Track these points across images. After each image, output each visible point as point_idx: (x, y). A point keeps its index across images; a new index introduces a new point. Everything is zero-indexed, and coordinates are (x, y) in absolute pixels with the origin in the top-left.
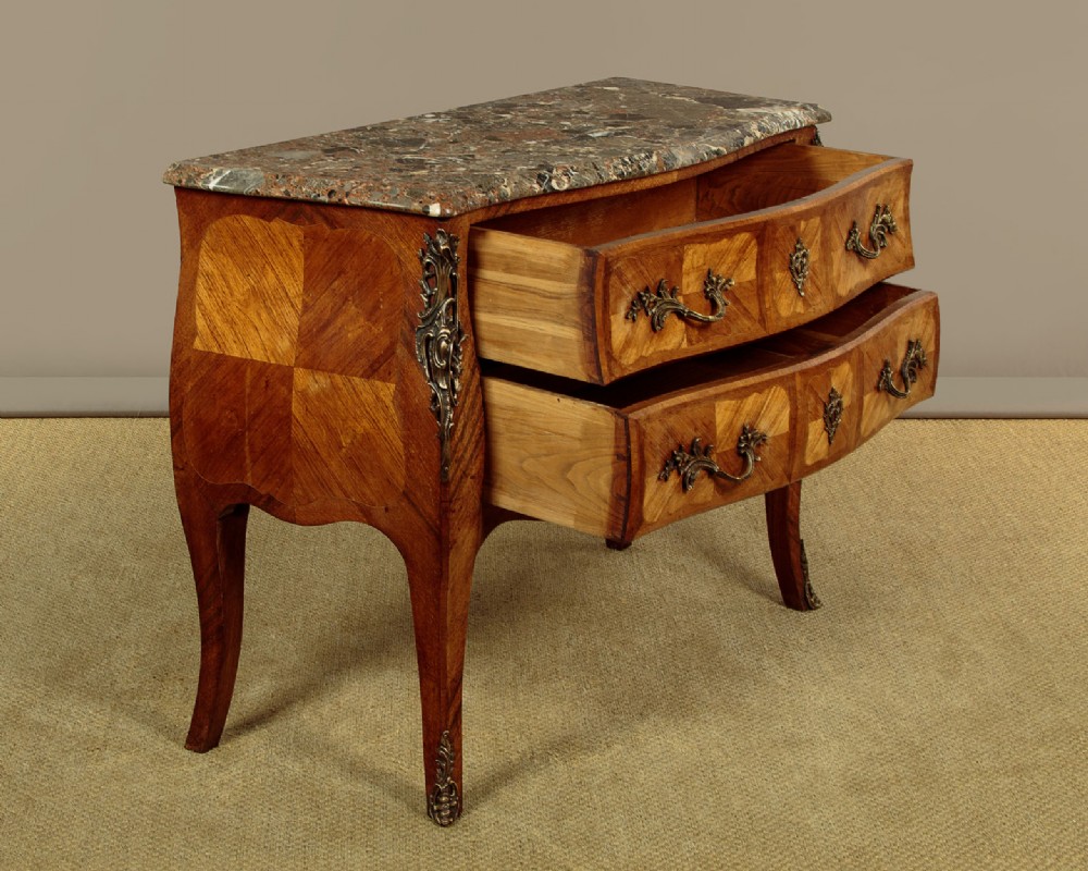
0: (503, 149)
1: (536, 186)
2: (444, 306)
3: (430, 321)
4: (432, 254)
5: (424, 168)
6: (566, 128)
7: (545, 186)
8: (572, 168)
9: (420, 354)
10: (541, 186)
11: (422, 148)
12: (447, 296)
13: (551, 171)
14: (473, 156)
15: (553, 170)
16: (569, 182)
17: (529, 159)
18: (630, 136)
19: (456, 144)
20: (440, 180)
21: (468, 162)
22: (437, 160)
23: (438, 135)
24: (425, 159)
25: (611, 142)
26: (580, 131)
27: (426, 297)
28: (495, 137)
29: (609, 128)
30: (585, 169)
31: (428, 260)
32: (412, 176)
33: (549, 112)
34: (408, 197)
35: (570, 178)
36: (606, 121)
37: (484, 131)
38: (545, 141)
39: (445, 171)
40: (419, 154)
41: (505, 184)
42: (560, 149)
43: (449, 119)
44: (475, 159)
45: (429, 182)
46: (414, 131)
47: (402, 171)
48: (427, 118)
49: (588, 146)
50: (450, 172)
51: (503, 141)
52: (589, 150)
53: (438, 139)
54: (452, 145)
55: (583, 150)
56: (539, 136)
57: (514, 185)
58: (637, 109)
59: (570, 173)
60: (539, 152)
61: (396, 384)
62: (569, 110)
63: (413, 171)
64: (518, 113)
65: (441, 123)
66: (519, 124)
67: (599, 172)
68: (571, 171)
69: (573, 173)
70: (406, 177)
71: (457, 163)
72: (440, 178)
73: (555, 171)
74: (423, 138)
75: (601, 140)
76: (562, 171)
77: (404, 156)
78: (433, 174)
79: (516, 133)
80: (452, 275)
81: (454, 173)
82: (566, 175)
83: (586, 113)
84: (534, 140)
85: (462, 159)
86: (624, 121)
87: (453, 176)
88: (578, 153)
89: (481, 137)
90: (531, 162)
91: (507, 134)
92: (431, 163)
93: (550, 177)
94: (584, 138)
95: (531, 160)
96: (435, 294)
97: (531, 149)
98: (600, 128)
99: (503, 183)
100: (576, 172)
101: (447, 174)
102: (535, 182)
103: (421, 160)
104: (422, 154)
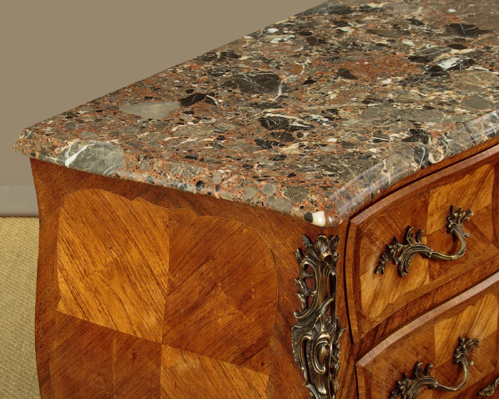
0: (363, 96)
1: (414, 165)
2: (324, 309)
3: (308, 323)
4: (311, 257)
5: (291, 139)
6: (412, 54)
7: (422, 163)
8: (446, 134)
9: (297, 353)
10: (418, 162)
11: (280, 94)
12: (326, 298)
13: (425, 142)
14: (335, 111)
15: (428, 140)
16: (445, 152)
17: (395, 117)
18: (480, 68)
19: (314, 86)
20: (316, 165)
21: (335, 125)
22: (301, 120)
23: (290, 67)
24: (289, 119)
25: (467, 80)
26: (427, 57)
27: (304, 297)
28: (348, 71)
29: (454, 51)
30: (458, 134)
31: (306, 263)
32: (283, 157)
33: (385, 21)
34: (286, 197)
35: (445, 148)
36: (446, 38)
37: (333, 60)
38: (400, 78)
39: (316, 145)
40: (281, 107)
41: (385, 168)
42: (420, 95)
43: (293, 36)
44: (340, 119)
45: (305, 172)
46: (264, 59)
47: (271, 147)
48: (271, 34)
49: (447, 89)
50: (321, 147)
51: (357, 79)
52: (451, 98)
53: (291, 76)
54: (309, 89)
55: (445, 96)
56: (391, 69)
57: (393, 167)
58: (466, 15)
59: (444, 141)
60: (401, 102)
61: (270, 376)
62: (402, 17)
63: (282, 146)
64: (356, 24)
65: (288, 44)
66: (363, 46)
67: (471, 135)
68: (445, 138)
69: (448, 141)
70: (277, 160)
71: (324, 128)
72: (315, 161)
73: (430, 140)
74: (276, 73)
75: (455, 77)
76: (436, 139)
77: (265, 113)
78: (305, 152)
79: (366, 63)
80: (331, 275)
81: (326, 149)
82: (441, 144)
83: (420, 23)
84: (389, 77)
85: (326, 117)
86: (462, 37)
87: (328, 158)
88: (442, 104)
89: (333, 71)
90: (399, 123)
91: (357, 65)
92: (297, 126)
93: (426, 150)
94: (436, 71)
95: (399, 120)
96: (314, 296)
97: (391, 96)
98: (445, 52)
99: (383, 168)
100: (451, 138)
101: (319, 152)
102: (413, 160)
103: (286, 121)
104: (283, 107)
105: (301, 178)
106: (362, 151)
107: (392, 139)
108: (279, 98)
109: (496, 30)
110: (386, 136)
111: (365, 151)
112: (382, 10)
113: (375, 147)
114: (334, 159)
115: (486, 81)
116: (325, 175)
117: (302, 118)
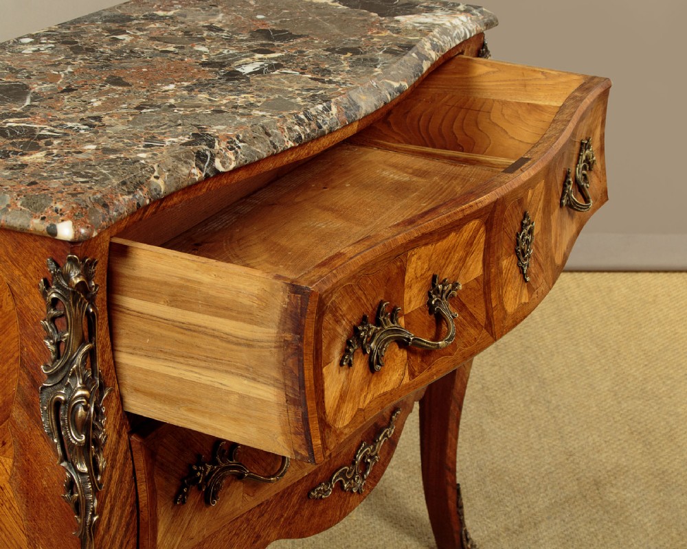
0: (136, 103)
1: (195, 171)
2: (80, 357)
3: (59, 378)
4: (59, 286)
5: (37, 148)
6: (204, 59)
7: (207, 170)
8: (238, 138)
9: (47, 422)
10: (201, 169)
11: (28, 102)
12: (82, 342)
13: (211, 146)
14: (98, 118)
15: (214, 143)
16: (236, 158)
17: (175, 122)
18: (289, 71)
19: (72, 94)
20: (65, 173)
21: (96, 132)
22: (52, 128)
23: (45, 76)
24: (36, 128)
25: (271, 84)
26: (224, 62)
27: (53, 344)
28: (120, 79)
29: (258, 56)
30: (254, 138)
31: (54, 296)
32: (24, 166)
33: (174, 28)
34: (23, 208)
35: (237, 152)
36: (249, 44)
37: (102, 68)
38: (186, 84)
39: (69, 152)
40: (26, 116)
41: (156, 174)
42: (210, 100)
43: (53, 45)
44: (104, 125)
45: (51, 179)
46: (11, 69)
47: (9, 157)
48: (23, 44)
49: (245, 93)
50: (75, 155)
51: (131, 86)
52: (248, 101)
53: (45, 85)
54: (66, 97)
55: (241, 100)
56: (176, 75)
57: (167, 174)
58: (278, 21)
59: (236, 145)
60: (184, 107)
61: (14, 458)
62: (197, 24)
63: (23, 155)
64: (137, 31)
65: (44, 54)
66: (143, 53)
67: (271, 138)
68: (237, 142)
69: (240, 145)
70: (15, 169)
71: (81, 135)
72: (65, 169)
73: (216, 144)
74: (25, 83)
75: (257, 81)
76: (225, 143)
77: (6, 123)
78: (53, 160)
79: (144, 70)
80: (88, 311)
81: (81, 156)
82: (232, 149)
83: (220, 30)
84: (171, 83)
85: (85, 125)
86: (271, 42)
87: (81, 165)
88: (236, 107)
89: (100, 79)
90: (180, 127)
91: (133, 72)
92: (46, 135)
93: (212, 155)
94: (233, 75)
95: (180, 125)
96: (66, 340)
97: (172, 101)
98: (246, 57)
99: (153, 173)
100: (244, 142)
101: (72, 159)
102: (194, 166)
103: (32, 130)
104: (29, 117)
105: (44, 186)
106: (128, 157)
107: (167, 143)
108: (25, 107)
109: (312, 34)
110: (162, 141)
111: (132, 156)
112: (171, 17)
113: (145, 152)
114: (91, 165)
115: (295, 83)
116: (77, 182)
117: (54, 127)
